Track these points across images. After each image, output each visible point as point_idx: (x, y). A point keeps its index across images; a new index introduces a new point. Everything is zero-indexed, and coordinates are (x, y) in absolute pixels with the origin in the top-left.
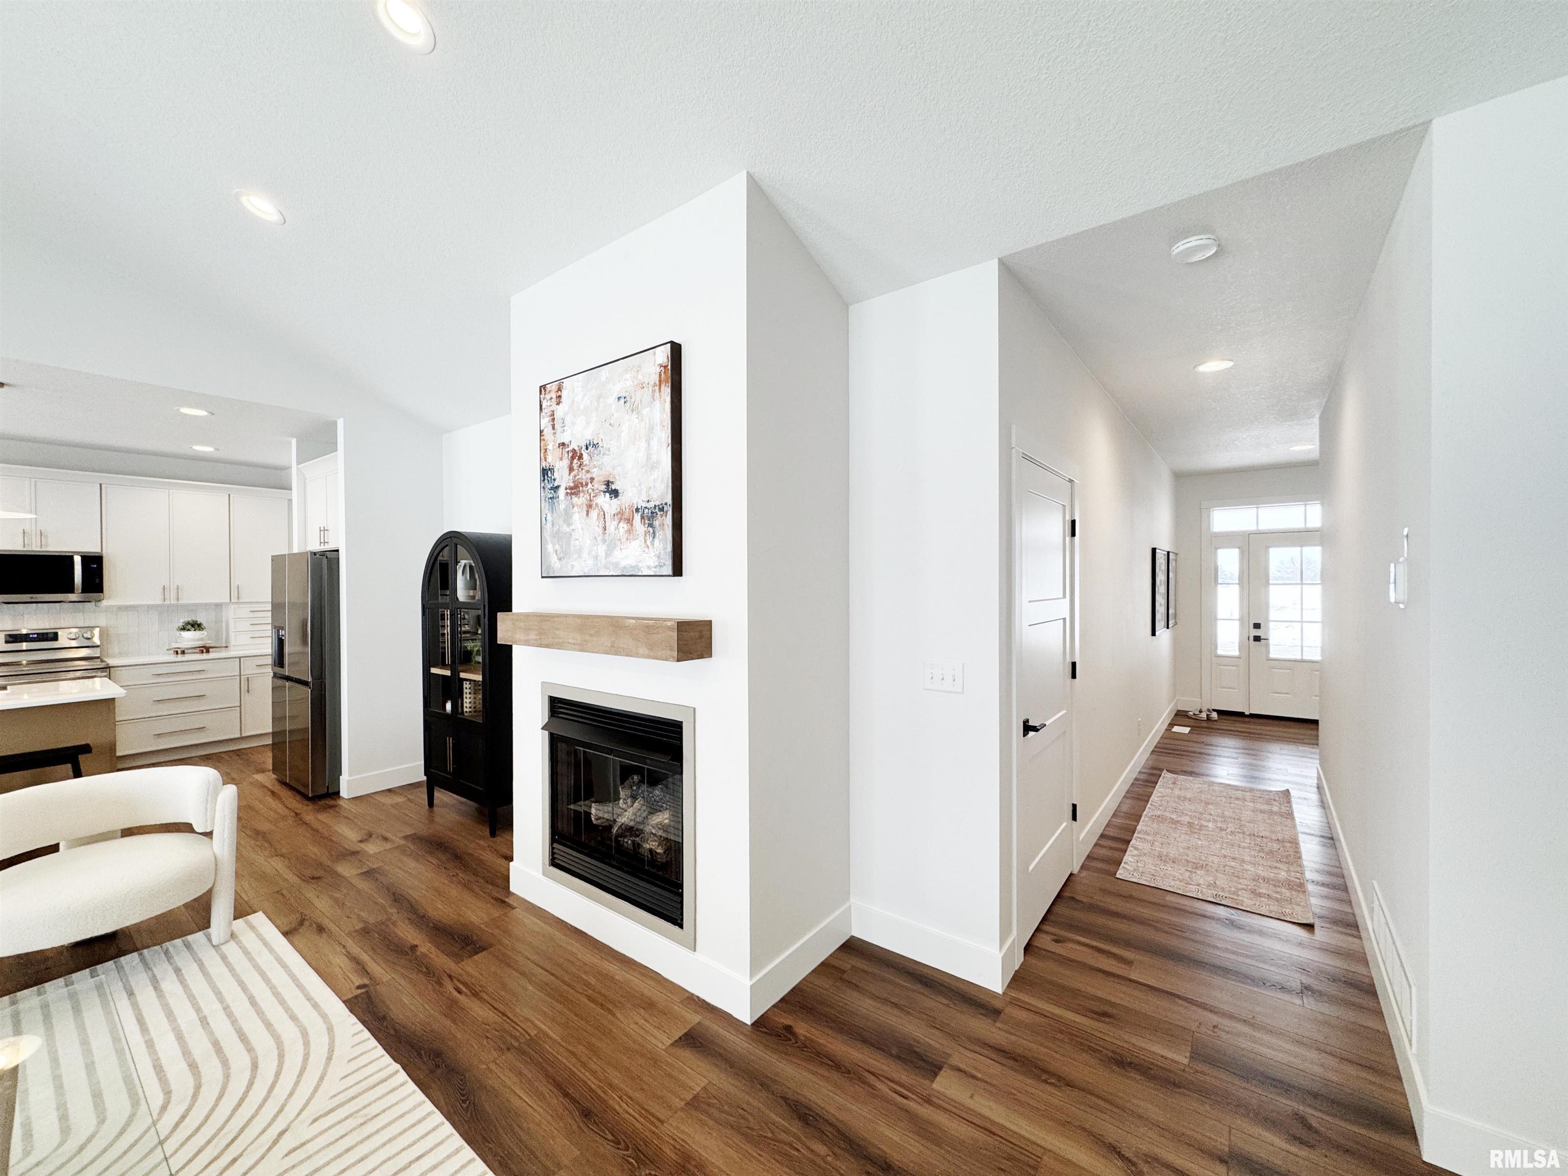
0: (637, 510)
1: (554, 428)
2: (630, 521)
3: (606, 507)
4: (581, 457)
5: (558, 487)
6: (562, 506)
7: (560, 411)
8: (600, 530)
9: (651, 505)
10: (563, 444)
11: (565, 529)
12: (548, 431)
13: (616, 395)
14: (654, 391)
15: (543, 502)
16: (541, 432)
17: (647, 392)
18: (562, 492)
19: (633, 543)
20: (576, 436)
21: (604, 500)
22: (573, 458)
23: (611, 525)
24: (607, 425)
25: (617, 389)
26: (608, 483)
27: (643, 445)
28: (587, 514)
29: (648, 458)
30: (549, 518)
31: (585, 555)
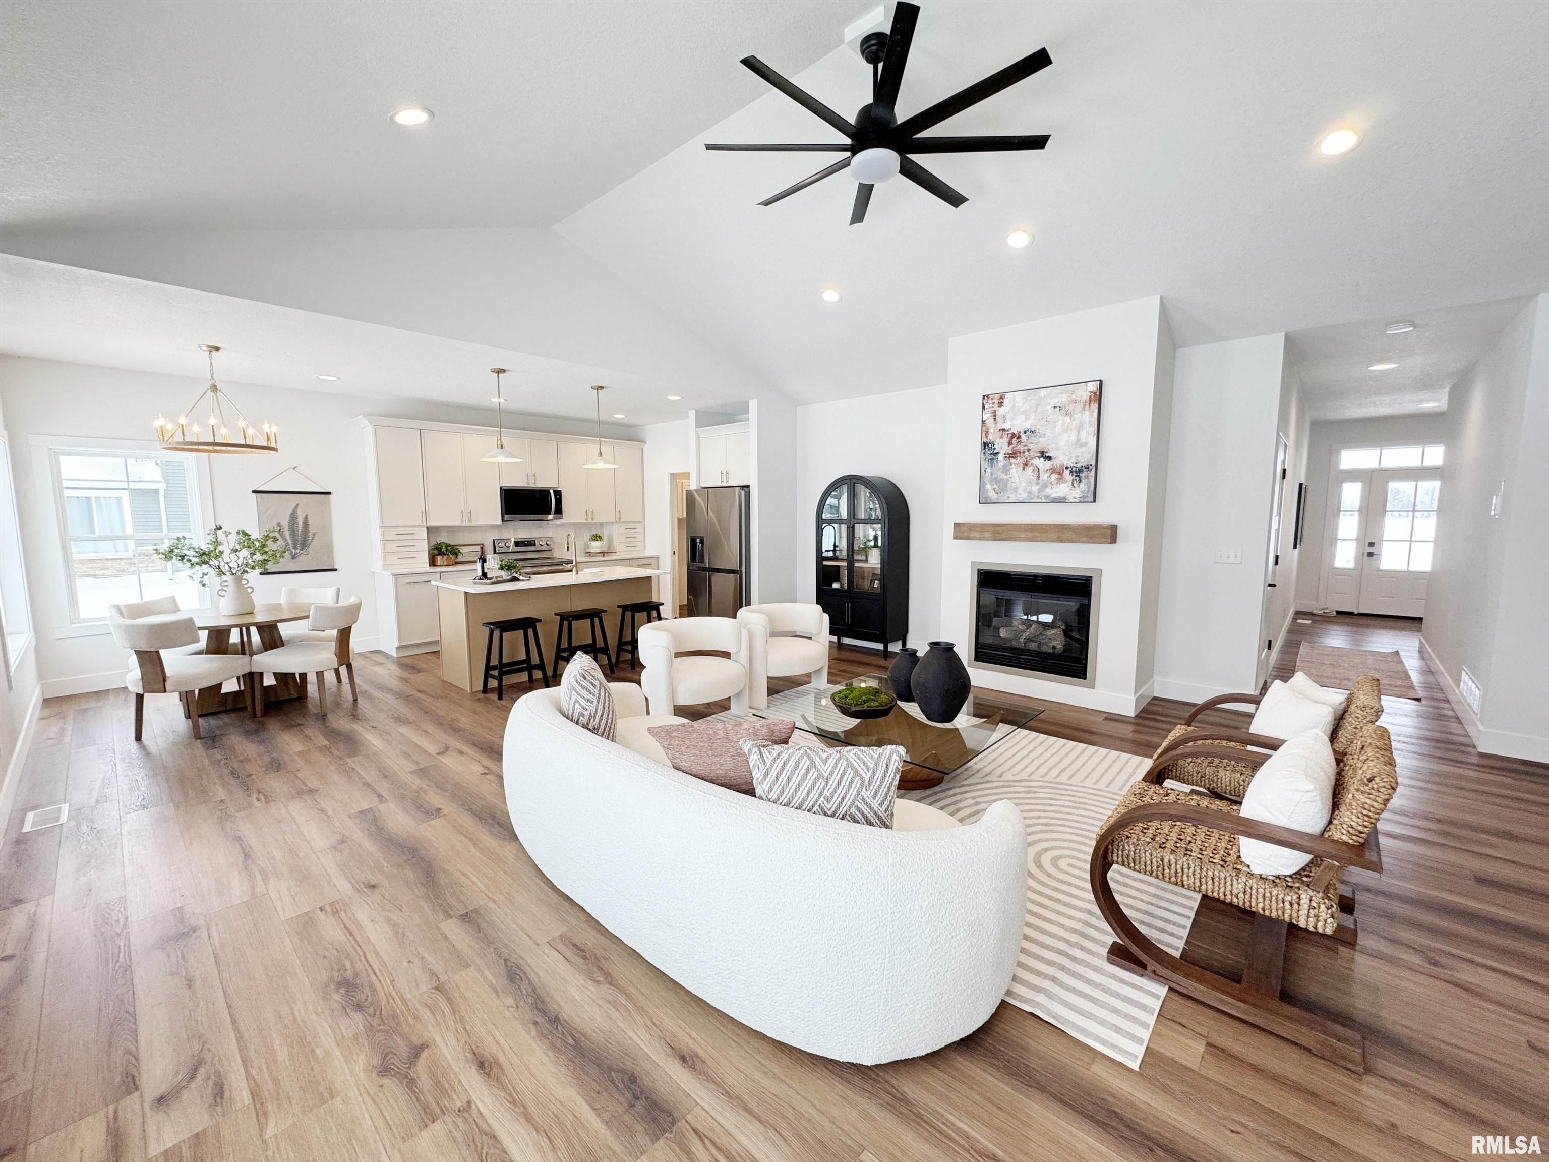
0: (1067, 468)
1: (995, 419)
2: (1060, 473)
3: (1040, 466)
4: (1019, 437)
5: (997, 454)
6: (1001, 464)
7: (1001, 411)
8: (1035, 478)
9: (1079, 465)
10: (1004, 430)
11: (1003, 476)
12: (990, 422)
13: (1052, 405)
14: (1085, 406)
15: (983, 462)
16: (983, 422)
17: (1079, 407)
18: (1001, 457)
19: (1062, 485)
20: (1016, 424)
21: (1040, 463)
22: (1012, 437)
23: (1044, 477)
24: (1044, 421)
25: (1053, 402)
26: (1043, 453)
27: (1074, 433)
28: (1024, 469)
29: (1078, 440)
30: (989, 470)
31: (1020, 491)
